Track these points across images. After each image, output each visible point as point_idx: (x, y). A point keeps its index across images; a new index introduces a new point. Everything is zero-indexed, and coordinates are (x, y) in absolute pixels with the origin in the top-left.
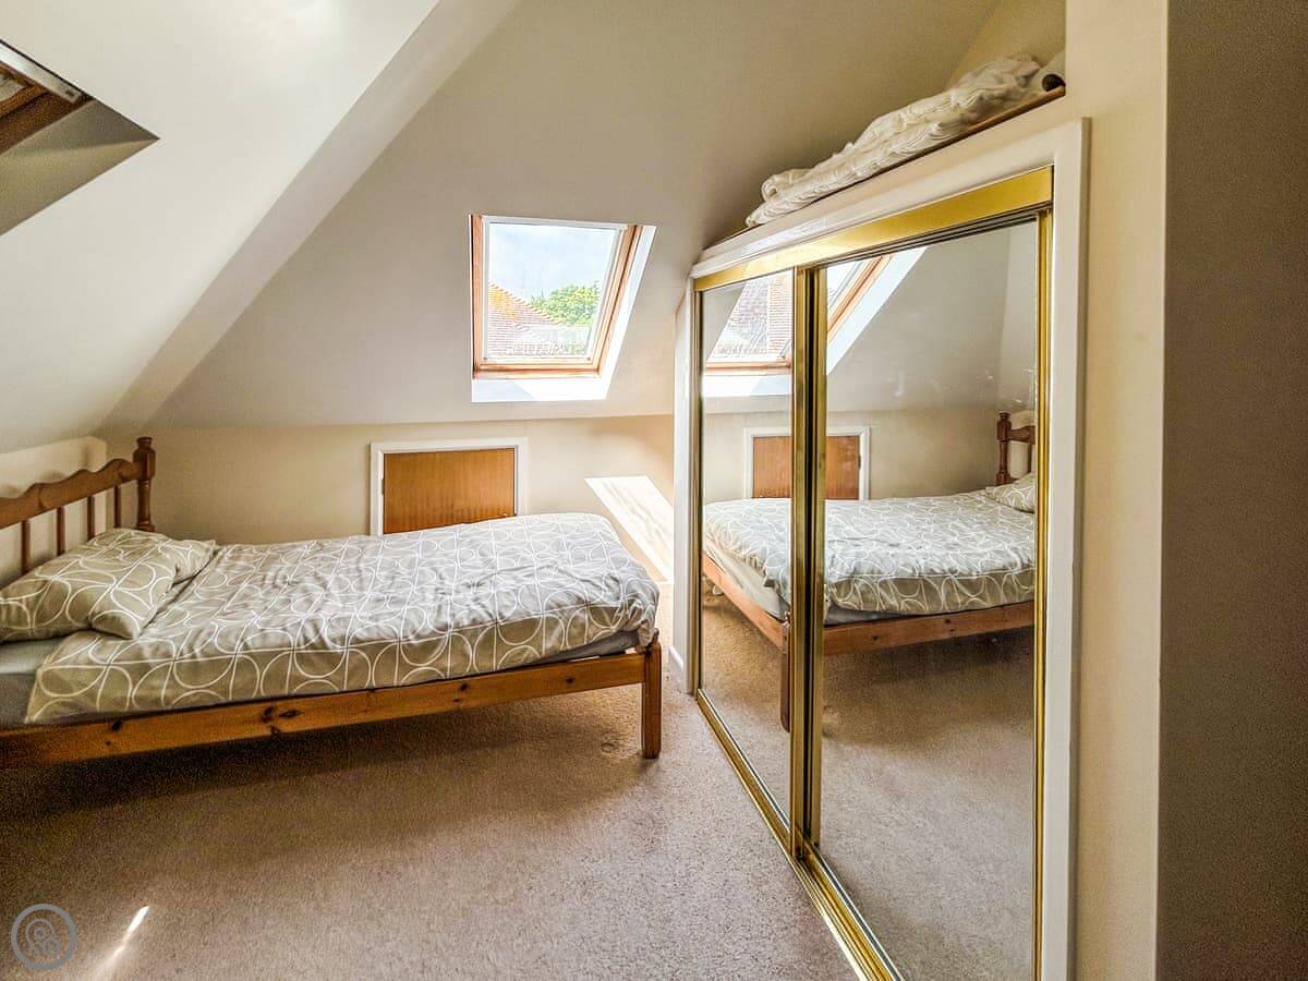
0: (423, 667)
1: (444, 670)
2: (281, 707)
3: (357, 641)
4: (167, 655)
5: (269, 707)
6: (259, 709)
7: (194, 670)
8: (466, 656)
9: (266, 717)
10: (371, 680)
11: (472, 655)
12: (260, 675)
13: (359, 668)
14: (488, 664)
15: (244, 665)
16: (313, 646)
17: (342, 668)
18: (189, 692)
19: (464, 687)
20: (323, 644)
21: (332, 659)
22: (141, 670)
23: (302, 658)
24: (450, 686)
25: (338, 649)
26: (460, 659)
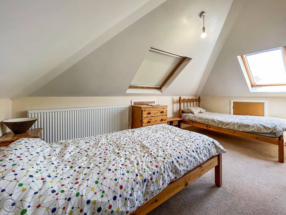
0: (228, 127)
1: (231, 128)
2: (209, 126)
3: (218, 121)
4: (197, 116)
5: (207, 126)
6: (206, 125)
7: (200, 119)
8: (235, 127)
9: (207, 127)
10: (220, 126)
11: (236, 127)
12: (206, 121)
13: (218, 124)
14: (239, 130)
15: (204, 120)
16: (213, 120)
17: (216, 123)
18: (199, 121)
19: (235, 132)
20: (214, 120)
21: (215, 122)
22: (195, 117)
23: (211, 121)
24: (232, 131)
25: (216, 121)
26: (234, 127)
